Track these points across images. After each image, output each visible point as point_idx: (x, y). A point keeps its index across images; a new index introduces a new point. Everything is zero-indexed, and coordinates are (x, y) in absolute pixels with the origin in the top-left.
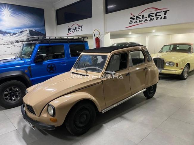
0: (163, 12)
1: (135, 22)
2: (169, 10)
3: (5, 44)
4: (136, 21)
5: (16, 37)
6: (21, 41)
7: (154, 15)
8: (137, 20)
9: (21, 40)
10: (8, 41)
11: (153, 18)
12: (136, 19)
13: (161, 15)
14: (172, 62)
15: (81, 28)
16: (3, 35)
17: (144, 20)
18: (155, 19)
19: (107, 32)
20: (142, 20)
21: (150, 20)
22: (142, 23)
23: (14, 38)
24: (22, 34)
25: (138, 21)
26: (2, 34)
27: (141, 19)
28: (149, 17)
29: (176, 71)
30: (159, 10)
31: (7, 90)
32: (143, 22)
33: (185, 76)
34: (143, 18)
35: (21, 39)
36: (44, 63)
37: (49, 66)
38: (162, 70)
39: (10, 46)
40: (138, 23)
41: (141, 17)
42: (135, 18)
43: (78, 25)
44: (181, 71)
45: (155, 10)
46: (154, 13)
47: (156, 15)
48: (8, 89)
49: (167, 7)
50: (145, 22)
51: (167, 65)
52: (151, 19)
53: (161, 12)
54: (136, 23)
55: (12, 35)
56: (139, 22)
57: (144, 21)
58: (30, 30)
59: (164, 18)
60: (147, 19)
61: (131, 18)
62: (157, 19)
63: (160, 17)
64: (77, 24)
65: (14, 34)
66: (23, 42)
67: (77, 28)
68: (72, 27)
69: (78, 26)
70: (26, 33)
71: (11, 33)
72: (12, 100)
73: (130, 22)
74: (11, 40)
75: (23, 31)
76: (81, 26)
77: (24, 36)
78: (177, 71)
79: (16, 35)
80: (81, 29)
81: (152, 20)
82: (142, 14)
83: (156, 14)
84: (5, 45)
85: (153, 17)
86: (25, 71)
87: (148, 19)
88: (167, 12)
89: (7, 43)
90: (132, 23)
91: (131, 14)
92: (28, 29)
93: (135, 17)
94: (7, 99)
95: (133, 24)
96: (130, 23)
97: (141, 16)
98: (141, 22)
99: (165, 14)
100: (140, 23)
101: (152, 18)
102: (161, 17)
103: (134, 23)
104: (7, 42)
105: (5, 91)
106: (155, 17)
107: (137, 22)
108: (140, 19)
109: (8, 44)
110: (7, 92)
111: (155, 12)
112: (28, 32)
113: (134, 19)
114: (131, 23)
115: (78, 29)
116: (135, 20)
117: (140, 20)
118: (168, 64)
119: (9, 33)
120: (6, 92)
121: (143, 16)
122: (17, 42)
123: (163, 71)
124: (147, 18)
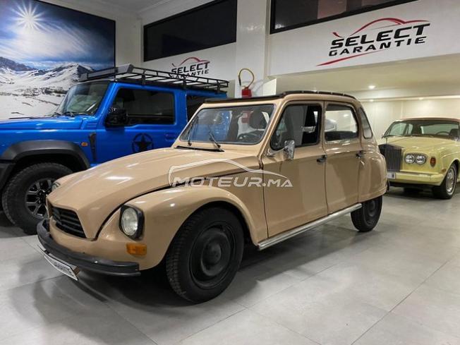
0: (415, 27)
1: (343, 52)
2: (429, 25)
3: (17, 93)
4: (346, 50)
5: (45, 79)
6: (56, 92)
7: (392, 35)
8: (347, 48)
9: (56, 88)
10: (25, 88)
11: (389, 43)
12: (347, 44)
13: (408, 36)
14: (420, 155)
15: (206, 67)
16: (14, 72)
17: (365, 46)
18: (394, 44)
19: (271, 75)
20: (361, 48)
21: (381, 47)
22: (360, 53)
23: (39, 82)
24: (60, 74)
25: (351, 49)
26: (13, 69)
27: (360, 45)
28: (379, 39)
29: (430, 175)
30: (404, 23)
31: (35, 186)
32: (363, 51)
33: (449, 191)
34: (363, 41)
35: (56, 86)
36: (126, 130)
37: (139, 140)
38: (397, 174)
39: (29, 100)
40: (351, 54)
41: (358, 41)
42: (344, 42)
43: (199, 61)
44: (442, 176)
45: (395, 23)
46: (391, 31)
47: (397, 36)
48: (38, 184)
49: (423, 17)
50: (369, 51)
51: (408, 161)
52: (384, 44)
53: (410, 28)
54: (345, 55)
55: (36, 74)
56: (354, 51)
57: (367, 50)
58: (80, 66)
59: (417, 42)
60: (372, 46)
61: (334, 43)
62: (398, 45)
63: (406, 39)
64: (195, 58)
65: (42, 72)
66: (60, 92)
67: (196, 67)
68: (183, 66)
69: (197, 64)
70: (71, 73)
71: (34, 69)
72: (44, 214)
73: (331, 52)
74: (33, 87)
75: (64, 68)
76: (206, 64)
77: (64, 79)
78: (432, 177)
79: (46, 75)
80: (204, 70)
81: (386, 47)
82: (361, 34)
83: (398, 32)
84: (17, 95)
85: (389, 39)
86: (83, 144)
87: (377, 44)
88: (424, 27)
89: (23, 93)
90: (336, 54)
91: (335, 34)
92: (75, 64)
93: (343, 40)
94: (32, 208)
95: (338, 57)
96: (330, 55)
97: (358, 37)
98: (358, 51)
99: (419, 32)
100: (357, 53)
101: (387, 42)
102: (410, 40)
103: (341, 53)
104: (22, 90)
105: (31, 186)
106: (393, 41)
107: (348, 52)
108: (357, 44)
109: (24, 95)
110: (36, 189)
111: (395, 29)
112: (75, 70)
113: (341, 45)
114: (333, 53)
115: (198, 69)
116: (344, 47)
117: (356, 46)
118: (410, 159)
119: (30, 69)
120: (32, 190)
121: (364, 37)
122: (48, 92)
123: (400, 176)
124: (373, 41)
